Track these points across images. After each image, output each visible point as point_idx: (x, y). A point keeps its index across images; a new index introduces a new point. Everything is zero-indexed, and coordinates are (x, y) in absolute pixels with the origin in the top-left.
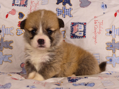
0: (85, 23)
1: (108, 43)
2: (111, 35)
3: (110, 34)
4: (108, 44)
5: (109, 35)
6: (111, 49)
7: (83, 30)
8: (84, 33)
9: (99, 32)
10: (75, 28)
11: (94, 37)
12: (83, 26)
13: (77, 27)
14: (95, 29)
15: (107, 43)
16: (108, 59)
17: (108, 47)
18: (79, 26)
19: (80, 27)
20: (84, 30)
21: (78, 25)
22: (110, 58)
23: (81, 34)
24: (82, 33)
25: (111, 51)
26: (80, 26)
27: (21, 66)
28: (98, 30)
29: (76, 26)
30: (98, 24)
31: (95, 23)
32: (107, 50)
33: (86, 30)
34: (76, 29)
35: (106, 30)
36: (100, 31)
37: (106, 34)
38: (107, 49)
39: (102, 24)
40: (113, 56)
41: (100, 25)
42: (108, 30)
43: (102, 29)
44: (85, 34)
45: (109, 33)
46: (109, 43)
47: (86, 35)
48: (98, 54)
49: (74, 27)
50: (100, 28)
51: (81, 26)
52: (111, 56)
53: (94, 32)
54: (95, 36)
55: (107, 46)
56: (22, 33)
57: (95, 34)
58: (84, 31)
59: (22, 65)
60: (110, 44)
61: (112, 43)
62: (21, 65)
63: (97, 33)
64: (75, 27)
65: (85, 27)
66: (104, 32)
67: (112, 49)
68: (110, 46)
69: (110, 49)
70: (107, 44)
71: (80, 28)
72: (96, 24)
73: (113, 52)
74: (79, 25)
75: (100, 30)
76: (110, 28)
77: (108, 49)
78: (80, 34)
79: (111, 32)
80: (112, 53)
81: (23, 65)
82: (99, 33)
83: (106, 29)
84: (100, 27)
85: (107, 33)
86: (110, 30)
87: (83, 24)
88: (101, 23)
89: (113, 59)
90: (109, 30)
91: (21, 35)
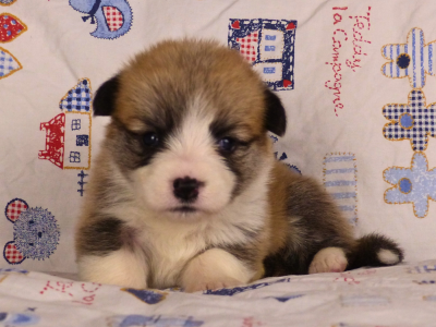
0: (293, 24)
1: (393, 108)
2: (407, 74)
3: (402, 71)
4: (393, 114)
5: (398, 74)
6: (406, 133)
7: (280, 57)
8: (285, 69)
9: (352, 60)
10: (248, 44)
11: (331, 84)
12: (279, 35)
13: (255, 44)
14: (337, 45)
15: (387, 108)
16: (395, 180)
17: (393, 127)
18: (263, 38)
19: (270, 43)
20: (285, 54)
21: (260, 36)
22: (404, 175)
23: (272, 71)
24: (279, 67)
25: (407, 143)
26: (267, 38)
27: (10, 214)
28: (346, 53)
29: (252, 38)
30: (347, 24)
31: (337, 19)
32: (387, 141)
33: (292, 54)
34: (251, 50)
35: (385, 51)
36: (357, 57)
37: (384, 67)
38: (387, 133)
39: (365, 22)
40: (415, 166)
41: (357, 28)
42: (394, 48)
43: (365, 47)
44: (292, 73)
45: (395, 65)
46: (399, 108)
47: (296, 78)
48: (351, 158)
49: (240, 42)
50: (357, 43)
51: (273, 38)
52: (407, 164)
53: (331, 60)
54: (333, 80)
55: (388, 121)
56: (10, 68)
57: (337, 68)
58: (287, 60)
59: (10, 208)
60: (399, 114)
61: (411, 108)
62: (7, 210)
63: (344, 67)
64: (246, 44)
65: (288, 43)
66: (375, 59)
67: (412, 133)
68: (402, 123)
69: (399, 133)
70: (387, 114)
71: (267, 49)
72: (339, 25)
73: (415, 149)
74: (265, 32)
75: (358, 50)
76: (402, 41)
77: (393, 133)
78: (267, 70)
79: (403, 61)
80: (413, 152)
81: (16, 209)
82: (354, 64)
83: (385, 48)
84: (358, 37)
85: (388, 66)
86: (402, 52)
87: (282, 27)
88: (360, 20)
89: (415, 180)
90: (398, 50)
91: (7, 76)
